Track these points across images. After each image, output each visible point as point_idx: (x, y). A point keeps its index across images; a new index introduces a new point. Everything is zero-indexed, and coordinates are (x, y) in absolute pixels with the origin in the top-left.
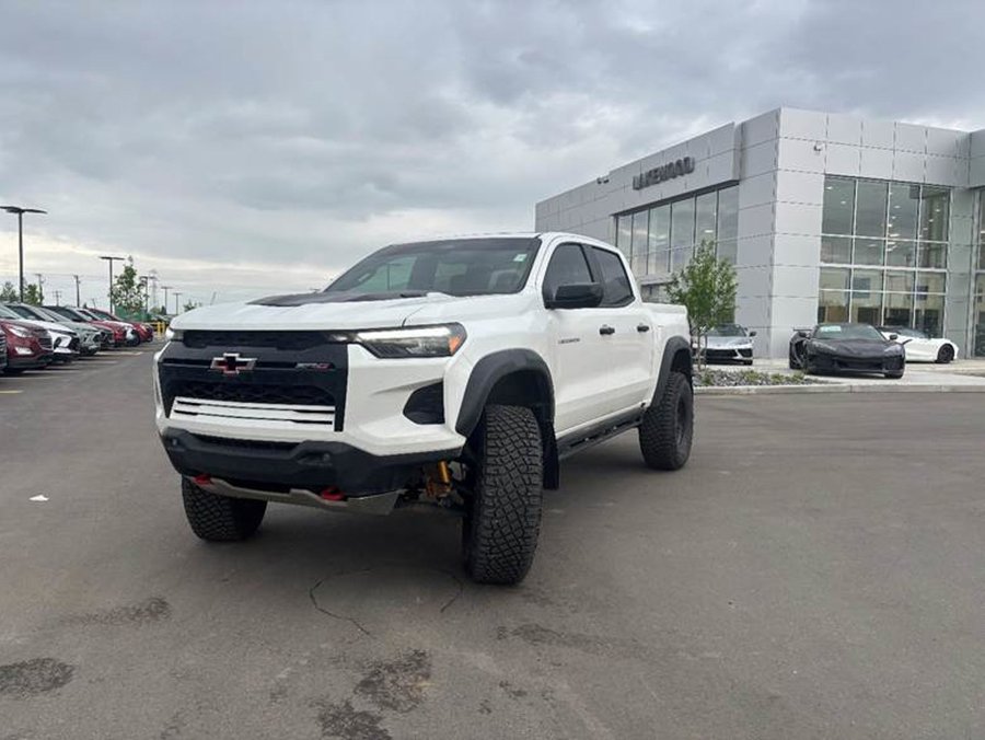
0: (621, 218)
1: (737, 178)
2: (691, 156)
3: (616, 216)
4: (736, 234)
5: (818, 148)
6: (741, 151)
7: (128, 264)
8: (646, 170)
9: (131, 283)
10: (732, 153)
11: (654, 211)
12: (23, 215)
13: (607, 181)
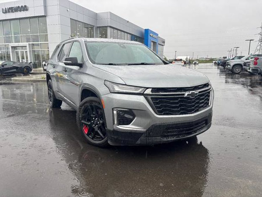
1: (45, 15)
2: (27, 5)
4: (47, 33)
5: (68, 10)
6: (45, 7)
8: (8, 7)
10: (43, 7)
11: (12, 22)
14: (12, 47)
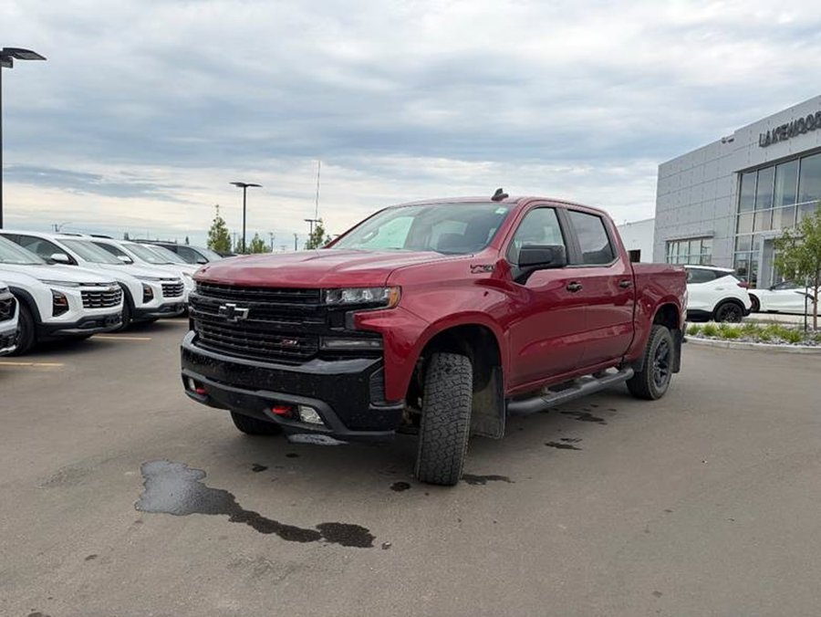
0: (745, 175)
3: (739, 172)
7: (319, 224)
8: (773, 127)
9: (320, 240)
11: (782, 168)
12: (247, 188)
13: (732, 140)
14: (768, 242)
